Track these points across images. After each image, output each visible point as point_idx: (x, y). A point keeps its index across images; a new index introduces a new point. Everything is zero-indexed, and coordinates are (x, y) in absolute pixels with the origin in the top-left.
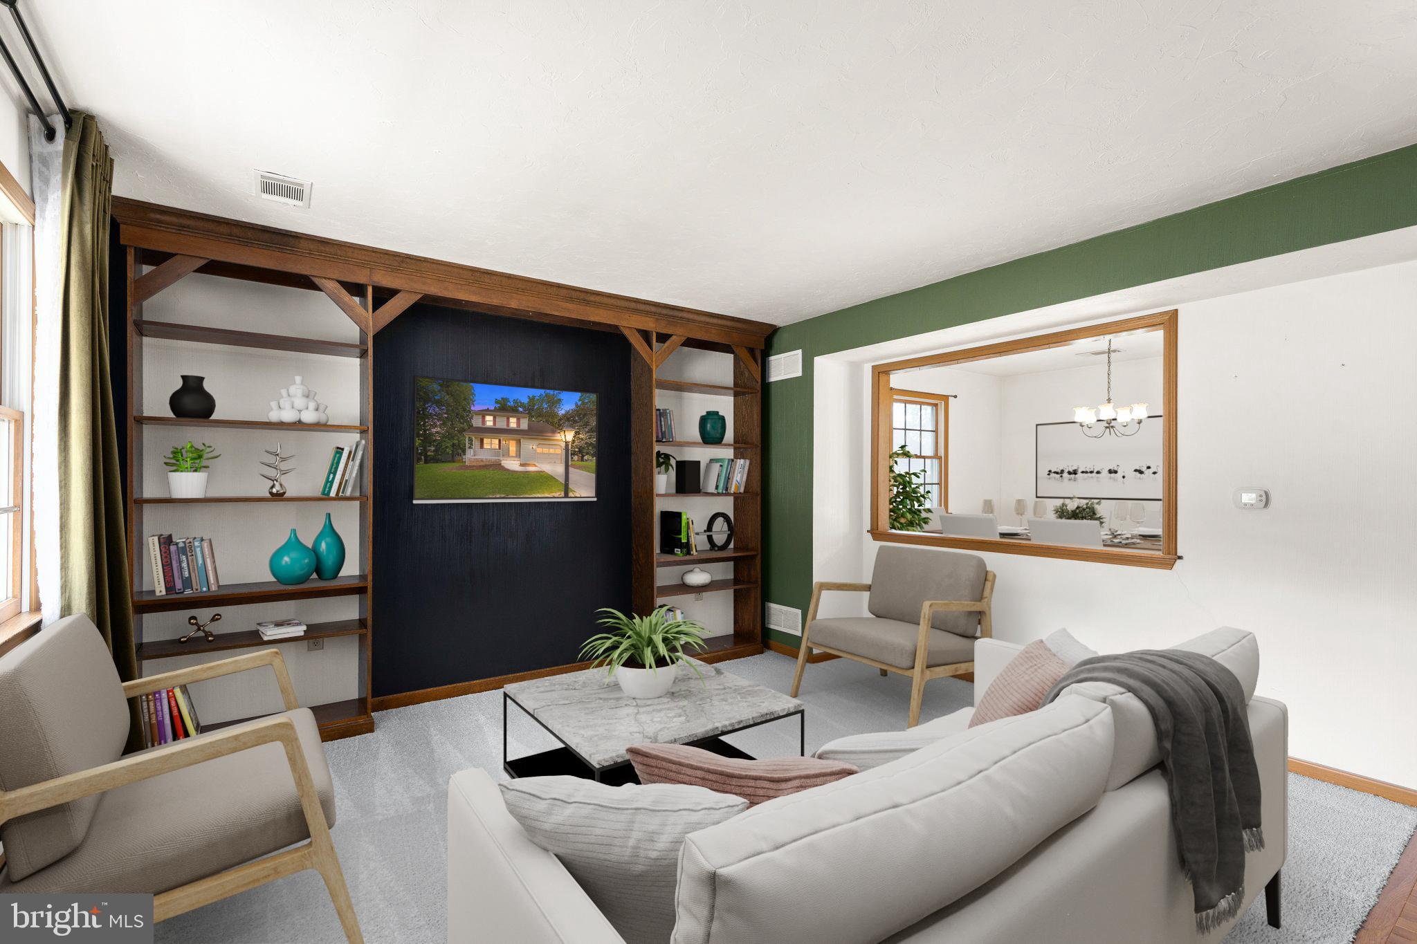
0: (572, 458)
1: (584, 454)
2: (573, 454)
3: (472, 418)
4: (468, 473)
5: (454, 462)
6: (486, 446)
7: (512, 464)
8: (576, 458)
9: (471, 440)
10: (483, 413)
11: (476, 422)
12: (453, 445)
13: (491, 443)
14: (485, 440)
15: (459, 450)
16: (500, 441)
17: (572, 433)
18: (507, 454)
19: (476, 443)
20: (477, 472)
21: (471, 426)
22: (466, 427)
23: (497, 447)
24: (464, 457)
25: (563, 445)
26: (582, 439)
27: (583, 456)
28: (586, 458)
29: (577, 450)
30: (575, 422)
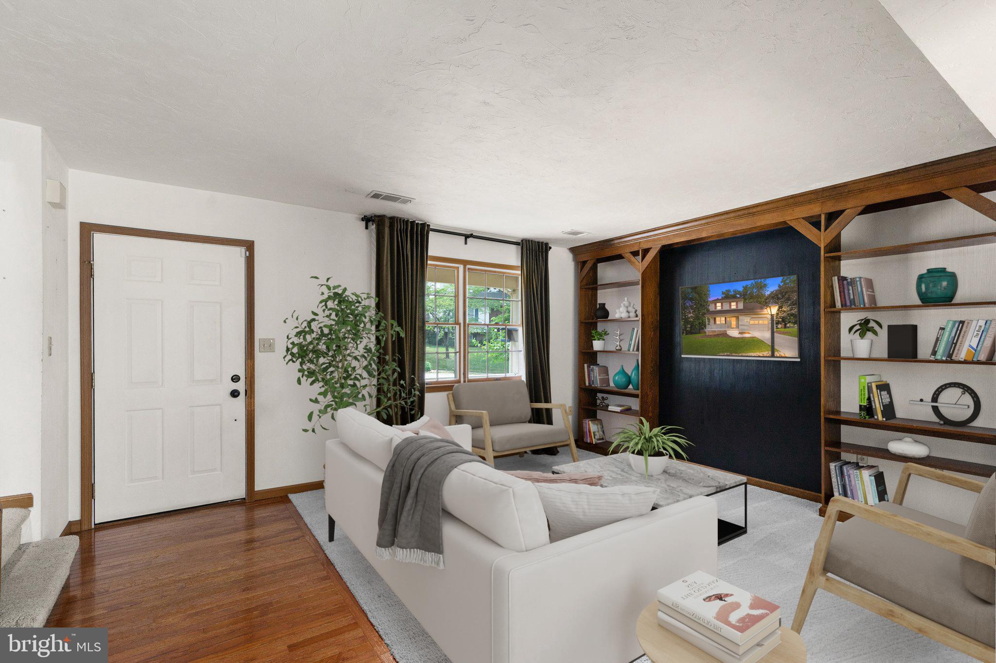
0: (777, 326)
1: (787, 322)
2: (778, 323)
3: (709, 306)
4: (708, 339)
5: (700, 333)
6: (718, 322)
7: (734, 333)
8: (780, 326)
9: (709, 320)
10: (715, 302)
11: (711, 308)
12: (699, 323)
13: (720, 320)
14: (717, 318)
15: (702, 326)
16: (726, 318)
17: (777, 307)
18: (730, 327)
19: (712, 321)
20: (713, 339)
21: (708, 310)
22: (706, 312)
23: (724, 323)
24: (705, 330)
25: (769, 317)
26: (784, 311)
27: (785, 325)
28: (788, 325)
29: (780, 320)
30: (778, 299)
